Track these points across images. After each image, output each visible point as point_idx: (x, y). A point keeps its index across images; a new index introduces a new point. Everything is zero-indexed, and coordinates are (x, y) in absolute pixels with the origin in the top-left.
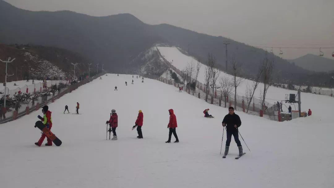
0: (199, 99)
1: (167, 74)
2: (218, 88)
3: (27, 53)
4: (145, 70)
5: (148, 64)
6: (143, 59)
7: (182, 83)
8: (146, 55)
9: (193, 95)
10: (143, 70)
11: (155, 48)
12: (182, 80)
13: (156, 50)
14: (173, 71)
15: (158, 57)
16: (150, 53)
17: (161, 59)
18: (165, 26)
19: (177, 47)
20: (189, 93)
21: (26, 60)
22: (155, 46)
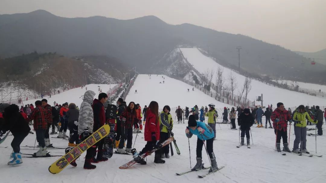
0: (211, 97)
1: (190, 75)
2: (225, 89)
3: (86, 64)
4: (171, 71)
5: (172, 65)
6: (168, 60)
7: (201, 85)
8: (171, 56)
9: (208, 94)
10: (169, 70)
11: (178, 50)
12: (201, 82)
13: (180, 51)
14: (195, 73)
15: (182, 59)
16: (174, 55)
17: (184, 60)
18: (186, 27)
19: (197, 47)
20: (205, 93)
21: (85, 69)
22: (179, 48)
